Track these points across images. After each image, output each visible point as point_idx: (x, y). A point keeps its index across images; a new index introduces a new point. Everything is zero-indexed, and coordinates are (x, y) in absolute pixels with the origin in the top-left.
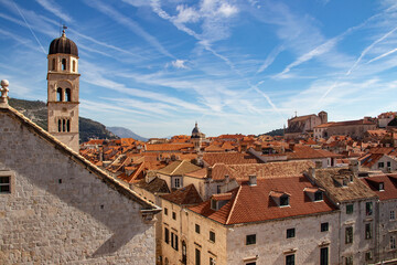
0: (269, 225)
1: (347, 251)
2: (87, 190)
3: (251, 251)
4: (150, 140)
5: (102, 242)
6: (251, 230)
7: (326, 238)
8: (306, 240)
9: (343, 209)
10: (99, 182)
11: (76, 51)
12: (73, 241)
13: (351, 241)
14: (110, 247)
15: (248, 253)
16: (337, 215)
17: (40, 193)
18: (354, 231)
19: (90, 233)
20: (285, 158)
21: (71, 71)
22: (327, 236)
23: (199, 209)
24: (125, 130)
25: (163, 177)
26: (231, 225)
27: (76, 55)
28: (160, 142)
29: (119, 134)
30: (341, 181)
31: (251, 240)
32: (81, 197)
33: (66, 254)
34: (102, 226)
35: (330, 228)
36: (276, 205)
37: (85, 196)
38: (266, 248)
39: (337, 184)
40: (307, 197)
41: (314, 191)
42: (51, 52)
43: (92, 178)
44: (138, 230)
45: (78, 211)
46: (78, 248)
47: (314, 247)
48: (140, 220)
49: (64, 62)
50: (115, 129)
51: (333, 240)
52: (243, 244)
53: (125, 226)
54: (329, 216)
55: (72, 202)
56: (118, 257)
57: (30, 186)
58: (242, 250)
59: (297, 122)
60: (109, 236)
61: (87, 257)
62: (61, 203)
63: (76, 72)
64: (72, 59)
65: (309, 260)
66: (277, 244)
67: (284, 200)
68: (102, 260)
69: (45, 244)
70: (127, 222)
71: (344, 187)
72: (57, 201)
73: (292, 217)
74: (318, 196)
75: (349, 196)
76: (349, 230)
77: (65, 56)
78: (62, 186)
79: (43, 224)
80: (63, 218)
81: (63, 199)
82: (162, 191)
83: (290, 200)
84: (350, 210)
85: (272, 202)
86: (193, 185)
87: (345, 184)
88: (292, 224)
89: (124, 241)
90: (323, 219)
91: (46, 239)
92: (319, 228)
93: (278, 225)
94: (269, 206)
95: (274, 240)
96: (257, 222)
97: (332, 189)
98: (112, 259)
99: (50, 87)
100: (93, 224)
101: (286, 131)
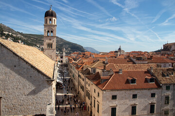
0: (123, 92)
1: (166, 108)
2: (25, 70)
3: (114, 102)
4: (100, 53)
5: (31, 90)
6: (115, 93)
7: (154, 100)
8: (143, 100)
9: (164, 87)
10: (30, 67)
11: (56, 15)
12: (20, 89)
13: (168, 103)
14: (34, 92)
15: (113, 104)
16: (160, 90)
17: (8, 70)
18: (170, 98)
19: (26, 86)
20: (147, 62)
21: (53, 24)
22: (154, 99)
23: (95, 83)
24: (92, 48)
25: (89, 68)
26: (104, 90)
27: (55, 17)
28: (104, 54)
29: (89, 50)
30: (166, 74)
31: (114, 97)
32: (23, 72)
33: (17, 94)
34: (31, 84)
35: (156, 96)
36: (129, 83)
37: (24, 72)
38: (122, 102)
39: (163, 75)
40: (146, 81)
41: (150, 78)
42: (46, 16)
43: (27, 66)
44: (45, 87)
45: (22, 78)
46: (22, 92)
47: (147, 104)
48: (46, 83)
49: (50, 20)
50: (88, 48)
51: (158, 102)
52: (110, 99)
53: (40, 85)
54: (156, 90)
55: (19, 74)
56: (37, 97)
57: (4, 67)
58: (110, 101)
59: (168, 46)
60: (33, 88)
61: (25, 95)
62: (15, 74)
63: (55, 24)
64: (54, 18)
65: (144, 109)
66: (128, 100)
67: (133, 81)
68: (31, 97)
69: (9, 89)
70: (41, 83)
71: (167, 77)
72: (14, 73)
73: (136, 89)
74: (152, 80)
75: (168, 82)
76: (167, 98)
77: (50, 18)
78: (16, 68)
79: (9, 81)
80: (16, 80)
81: (16, 73)
82: (87, 74)
83: (136, 81)
84: (168, 88)
85: (127, 82)
86: (98, 72)
87: (167, 76)
88: (135, 92)
89: (40, 91)
90: (152, 91)
91: (10, 87)
92: (150, 95)
93: (128, 92)
94: (126, 83)
95: (126, 99)
96: (118, 90)
97: (160, 78)
98: (35, 97)
99: (45, 30)
100: (27, 83)
101: (162, 50)
